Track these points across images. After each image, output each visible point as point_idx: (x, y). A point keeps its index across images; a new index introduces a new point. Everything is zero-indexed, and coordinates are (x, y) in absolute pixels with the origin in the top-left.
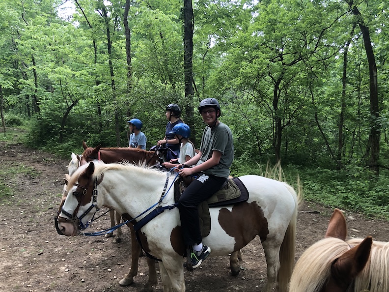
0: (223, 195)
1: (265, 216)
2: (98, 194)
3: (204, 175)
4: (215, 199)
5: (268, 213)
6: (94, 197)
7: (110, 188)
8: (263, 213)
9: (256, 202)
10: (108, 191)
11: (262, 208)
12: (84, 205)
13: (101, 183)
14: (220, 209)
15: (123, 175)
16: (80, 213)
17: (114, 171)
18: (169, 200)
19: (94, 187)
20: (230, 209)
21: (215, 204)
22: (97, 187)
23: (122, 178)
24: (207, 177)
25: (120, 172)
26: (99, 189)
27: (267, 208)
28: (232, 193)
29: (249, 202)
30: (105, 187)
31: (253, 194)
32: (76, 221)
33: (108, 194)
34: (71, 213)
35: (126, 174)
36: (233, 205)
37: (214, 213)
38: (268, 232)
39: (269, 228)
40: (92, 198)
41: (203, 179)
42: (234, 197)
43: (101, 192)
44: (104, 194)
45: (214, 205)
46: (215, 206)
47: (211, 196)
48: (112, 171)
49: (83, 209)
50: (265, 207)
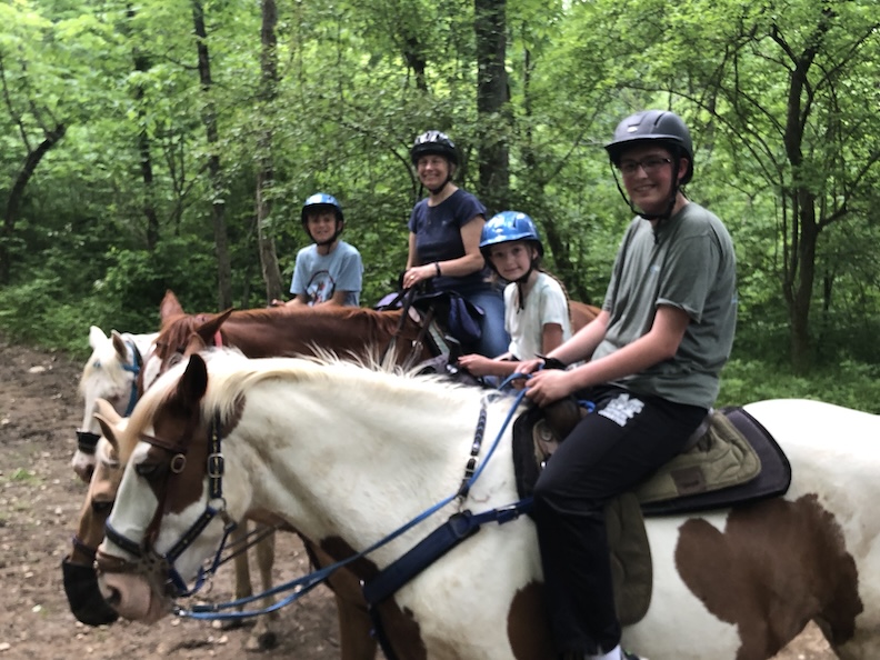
0: (697, 472)
1: (851, 546)
2: (227, 467)
3: (624, 397)
4: (668, 487)
5: (859, 538)
6: (212, 481)
7: (272, 444)
8: (842, 537)
9: (815, 496)
10: (264, 455)
11: (839, 519)
12: (178, 509)
13: (235, 431)
14: (680, 522)
15: (314, 396)
16: (167, 540)
17: (283, 383)
18: (497, 488)
19: (212, 446)
20: (719, 523)
21: (665, 503)
22: (223, 444)
23: (314, 407)
24: (637, 406)
25: (303, 386)
26: (232, 452)
27: (856, 518)
28: (727, 465)
29: (792, 496)
30: (251, 441)
31: (806, 466)
32: (157, 567)
33: (263, 470)
34: (136, 539)
35: (328, 394)
36: (730, 510)
37: (663, 537)
38: (859, 607)
39: (862, 591)
40: (206, 484)
41: (621, 410)
42: (735, 480)
43: (237, 462)
44: (250, 468)
45: (662, 510)
46: (664, 510)
47: (650, 473)
48: (275, 383)
49: (175, 525)
50: (849, 517)
